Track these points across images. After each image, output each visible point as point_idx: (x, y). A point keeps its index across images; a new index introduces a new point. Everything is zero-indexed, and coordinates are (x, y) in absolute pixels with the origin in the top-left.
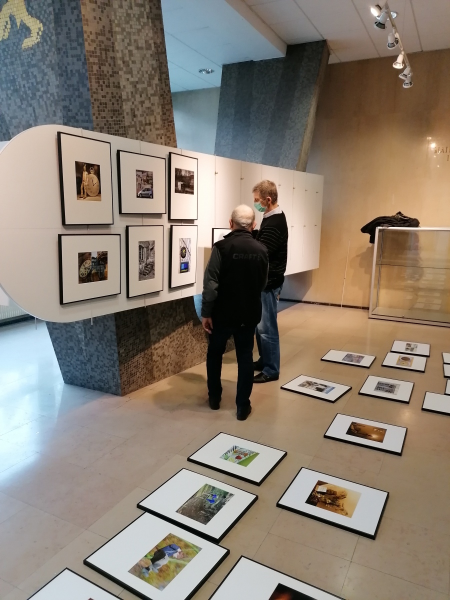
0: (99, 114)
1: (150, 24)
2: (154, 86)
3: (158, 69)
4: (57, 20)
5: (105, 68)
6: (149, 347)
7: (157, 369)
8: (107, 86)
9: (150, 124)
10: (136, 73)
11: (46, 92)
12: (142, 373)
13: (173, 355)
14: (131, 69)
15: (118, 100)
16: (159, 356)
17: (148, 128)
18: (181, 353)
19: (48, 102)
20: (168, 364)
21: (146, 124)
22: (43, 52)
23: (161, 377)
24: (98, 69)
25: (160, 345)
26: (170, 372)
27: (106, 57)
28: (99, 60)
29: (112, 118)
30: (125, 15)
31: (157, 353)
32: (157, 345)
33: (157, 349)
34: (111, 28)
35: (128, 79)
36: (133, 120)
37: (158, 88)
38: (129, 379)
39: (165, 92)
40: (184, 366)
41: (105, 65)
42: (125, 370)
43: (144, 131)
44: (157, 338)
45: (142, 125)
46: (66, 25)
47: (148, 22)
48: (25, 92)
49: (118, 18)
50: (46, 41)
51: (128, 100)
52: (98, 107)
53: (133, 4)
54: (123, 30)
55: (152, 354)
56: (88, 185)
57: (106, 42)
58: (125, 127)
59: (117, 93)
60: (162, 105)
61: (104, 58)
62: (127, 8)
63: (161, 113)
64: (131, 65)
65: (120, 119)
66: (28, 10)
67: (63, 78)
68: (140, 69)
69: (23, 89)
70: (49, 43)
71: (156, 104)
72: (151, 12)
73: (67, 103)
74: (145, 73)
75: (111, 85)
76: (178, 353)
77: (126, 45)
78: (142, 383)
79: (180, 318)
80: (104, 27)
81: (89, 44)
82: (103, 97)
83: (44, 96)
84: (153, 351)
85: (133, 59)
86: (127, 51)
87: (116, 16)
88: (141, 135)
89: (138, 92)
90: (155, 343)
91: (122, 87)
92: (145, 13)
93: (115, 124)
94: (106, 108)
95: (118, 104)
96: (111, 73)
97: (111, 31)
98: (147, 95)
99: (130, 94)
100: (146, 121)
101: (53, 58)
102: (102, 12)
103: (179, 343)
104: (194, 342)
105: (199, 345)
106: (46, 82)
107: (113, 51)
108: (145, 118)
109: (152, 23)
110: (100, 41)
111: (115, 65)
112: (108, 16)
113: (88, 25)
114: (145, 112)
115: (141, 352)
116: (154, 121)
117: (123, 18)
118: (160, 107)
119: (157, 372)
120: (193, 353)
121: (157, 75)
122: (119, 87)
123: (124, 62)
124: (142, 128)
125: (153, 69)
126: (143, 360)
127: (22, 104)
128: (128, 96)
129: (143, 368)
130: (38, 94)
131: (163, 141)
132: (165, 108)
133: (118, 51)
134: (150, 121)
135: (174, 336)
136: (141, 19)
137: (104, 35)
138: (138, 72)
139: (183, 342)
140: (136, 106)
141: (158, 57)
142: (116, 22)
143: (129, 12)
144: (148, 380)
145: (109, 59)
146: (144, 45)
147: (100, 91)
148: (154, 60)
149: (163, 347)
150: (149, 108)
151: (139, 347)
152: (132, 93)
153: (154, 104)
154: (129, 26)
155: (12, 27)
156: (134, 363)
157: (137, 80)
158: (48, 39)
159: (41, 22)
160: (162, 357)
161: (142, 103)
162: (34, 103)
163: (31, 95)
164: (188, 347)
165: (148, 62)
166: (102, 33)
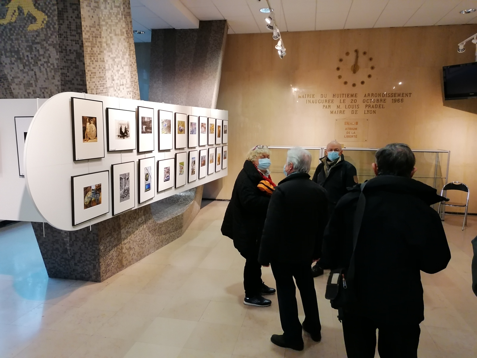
0: (91, 80)
1: (124, 19)
2: (126, 59)
3: (128, 48)
5: (95, 49)
6: (120, 243)
7: (125, 259)
8: (96, 61)
9: (123, 85)
10: (115, 51)
11: (47, 62)
14: (112, 48)
16: (127, 249)
17: (121, 87)
18: (141, 245)
19: (48, 69)
20: (133, 254)
21: (120, 85)
22: (46, 35)
23: (128, 264)
24: (91, 50)
26: (134, 260)
27: (96, 42)
28: (91, 44)
29: (99, 82)
30: (108, 13)
31: (125, 247)
32: (126, 241)
33: (125, 244)
34: (99, 23)
35: (109, 56)
36: (112, 83)
37: (128, 60)
38: (106, 268)
39: (132, 63)
40: (143, 255)
41: (95, 47)
42: (103, 262)
43: (119, 90)
44: (126, 236)
45: (118, 86)
46: (68, 20)
47: (122, 18)
49: (104, 15)
50: (49, 27)
51: (109, 69)
53: (113, 6)
54: (107, 23)
55: (122, 248)
56: (90, 132)
57: (96, 32)
58: (107, 88)
59: (102, 65)
60: (131, 72)
61: (94, 42)
62: (109, 9)
63: (130, 77)
64: (112, 46)
65: (104, 83)
67: (63, 54)
70: (52, 29)
71: (127, 71)
72: (124, 11)
73: (65, 71)
74: (120, 51)
75: (99, 60)
76: (140, 246)
77: (109, 33)
78: (115, 271)
79: (141, 219)
80: (95, 22)
81: (85, 34)
82: (93, 68)
83: (45, 65)
84: (123, 246)
85: (112, 42)
86: (109, 37)
87: (102, 15)
88: (117, 92)
89: (116, 64)
90: (124, 239)
91: (105, 61)
92: (120, 12)
93: (101, 87)
94: (95, 75)
95: (103, 73)
96: (98, 52)
97: (99, 25)
98: (121, 66)
99: (110, 65)
100: (120, 83)
101: (55, 39)
102: (94, 12)
103: (140, 238)
105: (153, 238)
106: (47, 55)
108: (120, 81)
110: (92, 32)
111: (101, 47)
112: (97, 15)
113: (85, 21)
114: (120, 77)
115: (115, 248)
116: (126, 83)
117: (107, 16)
118: (130, 73)
119: (125, 261)
120: (149, 245)
121: (128, 52)
122: (104, 61)
123: (107, 45)
124: (118, 88)
125: (125, 48)
126: (116, 253)
128: (109, 67)
129: (116, 259)
130: (39, 63)
131: (131, 95)
132: (133, 74)
133: (103, 38)
134: (123, 82)
135: (137, 233)
136: (118, 16)
137: (95, 27)
138: (116, 51)
139: (143, 237)
140: (114, 73)
142: (103, 18)
143: (111, 11)
144: (119, 268)
145: (98, 43)
146: (120, 33)
147: (91, 64)
148: (126, 42)
149: (130, 242)
150: (122, 74)
151: (113, 243)
152: (112, 64)
153: (126, 71)
154: (110, 20)
156: (110, 256)
157: (115, 56)
158: (51, 27)
160: (129, 250)
161: (118, 71)
162: (36, 69)
163: (33, 63)
164: (146, 240)
165: (122, 44)
166: (93, 26)
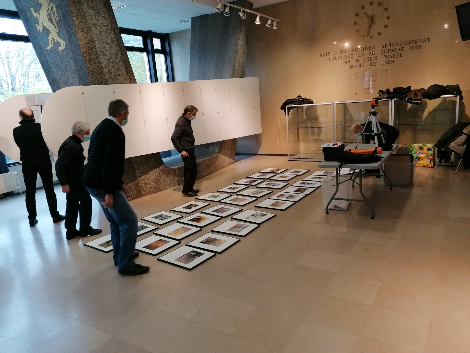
4: (70, 40)
5: (92, 57)
6: (136, 179)
7: (143, 190)
8: (94, 64)
9: (119, 75)
10: (108, 55)
11: (70, 68)
12: (134, 192)
13: (152, 184)
14: (105, 54)
15: (100, 69)
16: (143, 184)
17: (118, 77)
18: (157, 182)
19: (72, 72)
20: (149, 188)
22: (67, 53)
23: (146, 194)
24: (89, 58)
25: (142, 178)
26: (152, 192)
27: (92, 52)
28: (89, 54)
29: (99, 76)
30: (99, 32)
31: (142, 182)
33: (141, 180)
34: (93, 39)
35: (104, 58)
36: (110, 75)
40: (160, 189)
41: (92, 55)
43: (117, 79)
44: (140, 175)
45: (115, 76)
46: (73, 42)
47: (111, 32)
48: (63, 68)
49: (95, 34)
50: (67, 48)
51: (106, 67)
52: (91, 73)
53: (102, 27)
54: (99, 38)
55: (138, 183)
57: (91, 46)
58: (106, 79)
59: (100, 66)
62: (99, 29)
63: (125, 69)
64: (105, 52)
65: (103, 76)
66: (58, 36)
67: (76, 63)
68: (110, 53)
69: (62, 67)
70: (68, 49)
73: (79, 73)
74: (113, 53)
75: (96, 63)
76: (155, 183)
77: (101, 44)
78: (135, 197)
80: (89, 40)
81: (83, 49)
82: (93, 69)
83: (70, 70)
84: (139, 181)
85: (105, 49)
86: (102, 47)
88: (115, 81)
89: (111, 63)
90: (139, 177)
91: (102, 62)
93: (101, 79)
94: (95, 73)
95: (101, 70)
96: (95, 58)
97: (93, 41)
98: (116, 63)
99: (106, 64)
100: (117, 74)
101: (71, 54)
102: (87, 34)
103: (155, 177)
104: (165, 177)
105: (168, 178)
106: (70, 64)
107: (95, 48)
109: (113, 31)
110: (88, 46)
111: (97, 54)
112: (90, 35)
113: (81, 41)
114: (116, 70)
115: (131, 182)
116: (121, 73)
117: (98, 34)
118: (124, 66)
119: (143, 191)
120: (165, 183)
123: (101, 52)
124: (115, 78)
125: (117, 51)
126: (133, 185)
127: (62, 73)
128: (105, 66)
129: (134, 189)
130: (68, 69)
131: (128, 81)
132: (126, 66)
133: (97, 48)
134: (119, 73)
135: (150, 174)
136: (107, 32)
139: (157, 177)
140: (110, 69)
141: (119, 45)
142: (95, 36)
143: (101, 30)
144: (138, 196)
145: (94, 52)
146: (111, 42)
147: (91, 66)
148: (117, 47)
149: (145, 179)
150: (117, 68)
151: (130, 179)
153: (120, 66)
154: (101, 36)
155: (54, 43)
156: (128, 187)
157: (109, 57)
158: (67, 47)
159: (64, 41)
160: (145, 184)
161: (113, 67)
162: (67, 73)
163: (65, 70)
164: (162, 179)
165: (114, 49)
166: (89, 42)
